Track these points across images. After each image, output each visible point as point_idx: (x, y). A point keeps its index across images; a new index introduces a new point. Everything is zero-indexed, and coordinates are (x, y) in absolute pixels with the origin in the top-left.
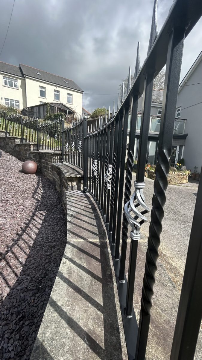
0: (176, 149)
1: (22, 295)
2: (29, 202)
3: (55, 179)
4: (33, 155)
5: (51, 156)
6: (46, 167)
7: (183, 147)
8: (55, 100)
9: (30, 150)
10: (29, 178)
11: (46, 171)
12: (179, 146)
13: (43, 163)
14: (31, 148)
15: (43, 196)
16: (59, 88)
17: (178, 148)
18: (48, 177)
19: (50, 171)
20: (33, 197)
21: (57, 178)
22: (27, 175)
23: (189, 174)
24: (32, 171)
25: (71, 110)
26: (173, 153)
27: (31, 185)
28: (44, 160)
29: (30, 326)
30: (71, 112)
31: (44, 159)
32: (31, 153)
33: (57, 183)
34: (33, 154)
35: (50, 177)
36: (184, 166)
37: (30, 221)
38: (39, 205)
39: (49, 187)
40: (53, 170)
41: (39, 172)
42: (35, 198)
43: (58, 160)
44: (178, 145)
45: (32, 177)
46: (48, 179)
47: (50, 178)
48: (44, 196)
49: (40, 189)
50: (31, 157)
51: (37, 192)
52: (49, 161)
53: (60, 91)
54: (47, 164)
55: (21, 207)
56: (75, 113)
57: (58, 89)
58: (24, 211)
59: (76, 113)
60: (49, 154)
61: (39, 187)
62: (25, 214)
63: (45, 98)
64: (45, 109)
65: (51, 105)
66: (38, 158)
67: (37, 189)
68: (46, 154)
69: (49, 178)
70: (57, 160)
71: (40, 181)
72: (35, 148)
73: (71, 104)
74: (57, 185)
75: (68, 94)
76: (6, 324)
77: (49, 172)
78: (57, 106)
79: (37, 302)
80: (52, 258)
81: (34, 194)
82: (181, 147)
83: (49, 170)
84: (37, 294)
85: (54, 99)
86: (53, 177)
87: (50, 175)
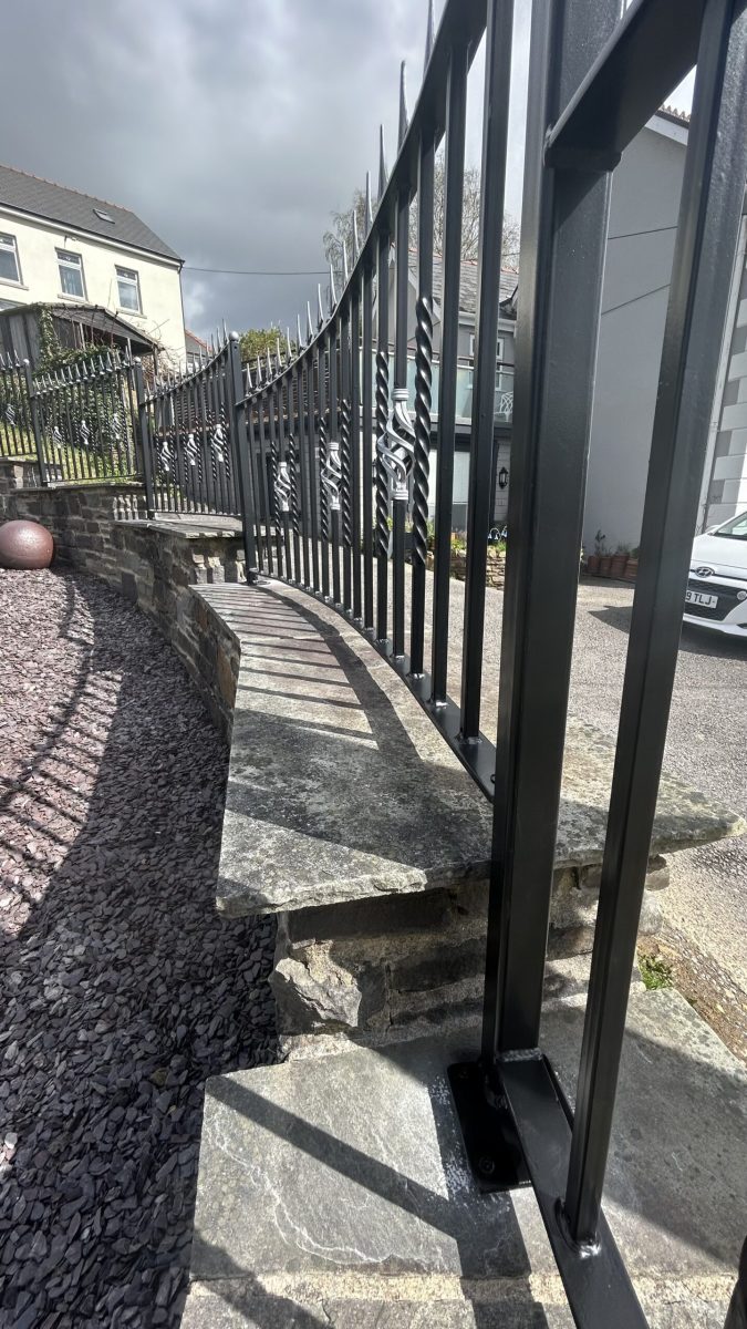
1: (109, 854)
2: (54, 651)
3: (132, 576)
4: (28, 504)
5: (106, 495)
6: (88, 543)
8: (66, 295)
9: (12, 484)
10: (29, 584)
11: (90, 556)
13: (73, 527)
14: (14, 476)
15: (98, 634)
16: (78, 243)
18: (102, 576)
19: (109, 552)
20: (63, 635)
21: (139, 571)
22: (19, 575)
24: (37, 558)
25: (144, 338)
27: (44, 602)
28: (76, 518)
29: (151, 905)
30: (145, 347)
31: (76, 513)
32: (20, 494)
33: (141, 588)
34: (27, 501)
35: (111, 573)
37: (74, 700)
38: (93, 658)
39: (115, 607)
40: (119, 546)
41: (61, 561)
42: (71, 639)
43: (136, 510)
45: (40, 579)
46: (103, 581)
47: (110, 579)
48: (100, 630)
49: (82, 614)
50: (20, 510)
51: (75, 623)
52: (100, 517)
53: (80, 255)
54: (94, 529)
55: (30, 664)
56: (159, 351)
57: (72, 245)
58: (43, 675)
59: (163, 349)
60: (98, 492)
61: (77, 606)
62: (50, 684)
63: (18, 283)
64: (33, 333)
65: (55, 314)
66: (52, 511)
67: (70, 612)
68: (85, 493)
69: (105, 580)
70: (129, 510)
71: (77, 591)
72: (31, 477)
73: (138, 312)
74: (145, 596)
75: (121, 270)
76: (84, 909)
77: (104, 556)
78: (83, 319)
79: (158, 863)
80: (177, 776)
81: (64, 628)
83: (102, 550)
84: (153, 847)
85: (60, 291)
86: (123, 573)
87: (110, 567)
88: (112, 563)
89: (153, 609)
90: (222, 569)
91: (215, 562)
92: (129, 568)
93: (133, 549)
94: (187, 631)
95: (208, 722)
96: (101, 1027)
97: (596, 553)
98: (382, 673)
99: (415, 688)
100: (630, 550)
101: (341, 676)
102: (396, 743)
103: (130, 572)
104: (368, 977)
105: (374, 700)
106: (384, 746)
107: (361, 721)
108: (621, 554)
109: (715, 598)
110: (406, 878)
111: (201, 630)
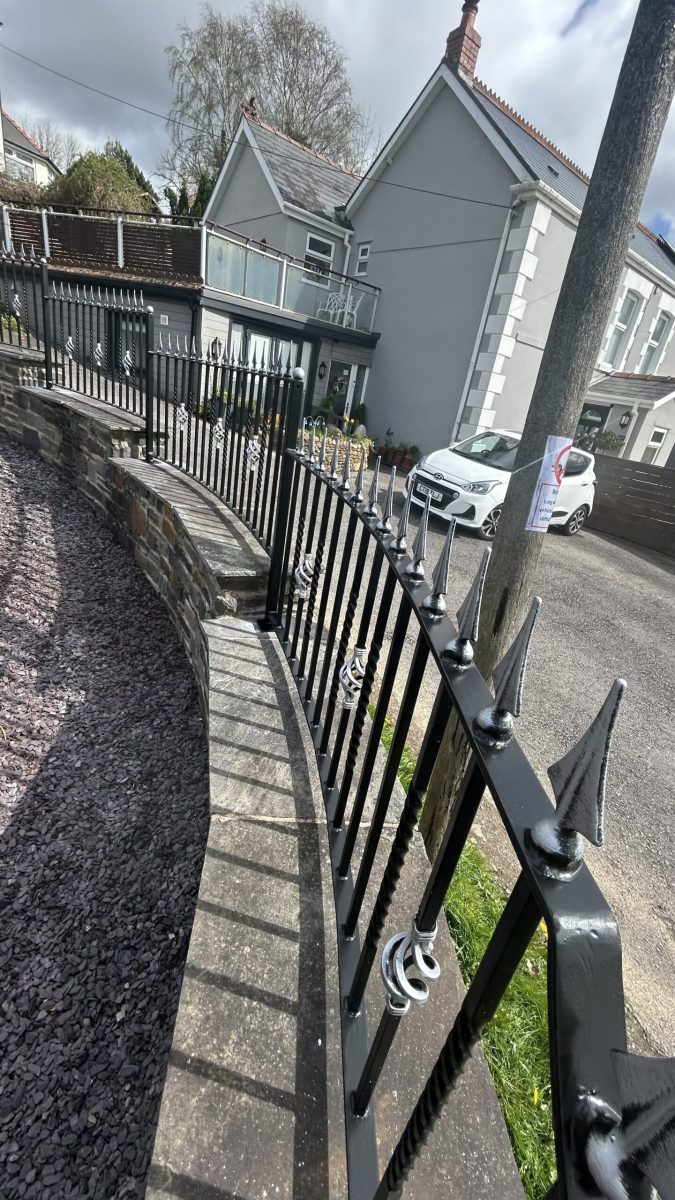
0: (349, 373)
3: (36, 433)
5: (14, 364)
7: (367, 371)
12: (356, 367)
15: (17, 475)
17: (354, 370)
21: (44, 431)
23: (370, 447)
26: (341, 386)
33: (45, 443)
35: (11, 425)
36: (362, 426)
37: (22, 522)
38: (21, 493)
39: (22, 454)
40: (23, 406)
43: (36, 380)
44: (355, 364)
47: (11, 429)
70: (31, 378)
74: (49, 450)
82: (361, 369)
86: (25, 428)
87: (11, 420)
88: (13, 417)
89: (58, 461)
90: (129, 450)
91: (125, 444)
92: (32, 425)
93: (39, 412)
94: (98, 484)
95: (117, 544)
96: (104, 666)
97: (386, 446)
98: (239, 525)
99: (253, 533)
100: (408, 447)
101: (223, 526)
102: (247, 549)
103: (35, 429)
104: (239, 600)
105: (238, 536)
106: (244, 550)
107: (235, 542)
108: (402, 449)
109: (441, 495)
110: (251, 573)
111: (115, 486)
